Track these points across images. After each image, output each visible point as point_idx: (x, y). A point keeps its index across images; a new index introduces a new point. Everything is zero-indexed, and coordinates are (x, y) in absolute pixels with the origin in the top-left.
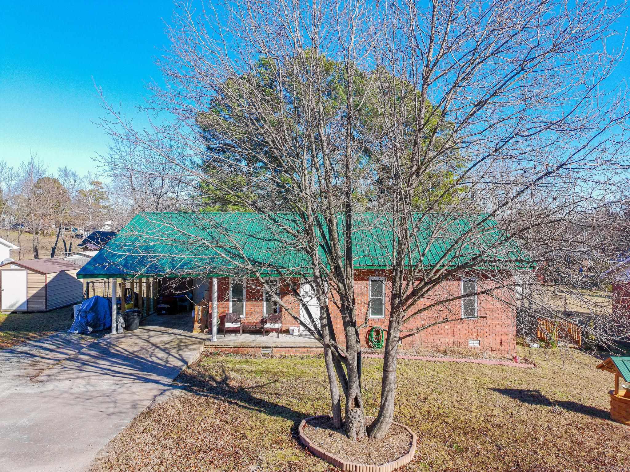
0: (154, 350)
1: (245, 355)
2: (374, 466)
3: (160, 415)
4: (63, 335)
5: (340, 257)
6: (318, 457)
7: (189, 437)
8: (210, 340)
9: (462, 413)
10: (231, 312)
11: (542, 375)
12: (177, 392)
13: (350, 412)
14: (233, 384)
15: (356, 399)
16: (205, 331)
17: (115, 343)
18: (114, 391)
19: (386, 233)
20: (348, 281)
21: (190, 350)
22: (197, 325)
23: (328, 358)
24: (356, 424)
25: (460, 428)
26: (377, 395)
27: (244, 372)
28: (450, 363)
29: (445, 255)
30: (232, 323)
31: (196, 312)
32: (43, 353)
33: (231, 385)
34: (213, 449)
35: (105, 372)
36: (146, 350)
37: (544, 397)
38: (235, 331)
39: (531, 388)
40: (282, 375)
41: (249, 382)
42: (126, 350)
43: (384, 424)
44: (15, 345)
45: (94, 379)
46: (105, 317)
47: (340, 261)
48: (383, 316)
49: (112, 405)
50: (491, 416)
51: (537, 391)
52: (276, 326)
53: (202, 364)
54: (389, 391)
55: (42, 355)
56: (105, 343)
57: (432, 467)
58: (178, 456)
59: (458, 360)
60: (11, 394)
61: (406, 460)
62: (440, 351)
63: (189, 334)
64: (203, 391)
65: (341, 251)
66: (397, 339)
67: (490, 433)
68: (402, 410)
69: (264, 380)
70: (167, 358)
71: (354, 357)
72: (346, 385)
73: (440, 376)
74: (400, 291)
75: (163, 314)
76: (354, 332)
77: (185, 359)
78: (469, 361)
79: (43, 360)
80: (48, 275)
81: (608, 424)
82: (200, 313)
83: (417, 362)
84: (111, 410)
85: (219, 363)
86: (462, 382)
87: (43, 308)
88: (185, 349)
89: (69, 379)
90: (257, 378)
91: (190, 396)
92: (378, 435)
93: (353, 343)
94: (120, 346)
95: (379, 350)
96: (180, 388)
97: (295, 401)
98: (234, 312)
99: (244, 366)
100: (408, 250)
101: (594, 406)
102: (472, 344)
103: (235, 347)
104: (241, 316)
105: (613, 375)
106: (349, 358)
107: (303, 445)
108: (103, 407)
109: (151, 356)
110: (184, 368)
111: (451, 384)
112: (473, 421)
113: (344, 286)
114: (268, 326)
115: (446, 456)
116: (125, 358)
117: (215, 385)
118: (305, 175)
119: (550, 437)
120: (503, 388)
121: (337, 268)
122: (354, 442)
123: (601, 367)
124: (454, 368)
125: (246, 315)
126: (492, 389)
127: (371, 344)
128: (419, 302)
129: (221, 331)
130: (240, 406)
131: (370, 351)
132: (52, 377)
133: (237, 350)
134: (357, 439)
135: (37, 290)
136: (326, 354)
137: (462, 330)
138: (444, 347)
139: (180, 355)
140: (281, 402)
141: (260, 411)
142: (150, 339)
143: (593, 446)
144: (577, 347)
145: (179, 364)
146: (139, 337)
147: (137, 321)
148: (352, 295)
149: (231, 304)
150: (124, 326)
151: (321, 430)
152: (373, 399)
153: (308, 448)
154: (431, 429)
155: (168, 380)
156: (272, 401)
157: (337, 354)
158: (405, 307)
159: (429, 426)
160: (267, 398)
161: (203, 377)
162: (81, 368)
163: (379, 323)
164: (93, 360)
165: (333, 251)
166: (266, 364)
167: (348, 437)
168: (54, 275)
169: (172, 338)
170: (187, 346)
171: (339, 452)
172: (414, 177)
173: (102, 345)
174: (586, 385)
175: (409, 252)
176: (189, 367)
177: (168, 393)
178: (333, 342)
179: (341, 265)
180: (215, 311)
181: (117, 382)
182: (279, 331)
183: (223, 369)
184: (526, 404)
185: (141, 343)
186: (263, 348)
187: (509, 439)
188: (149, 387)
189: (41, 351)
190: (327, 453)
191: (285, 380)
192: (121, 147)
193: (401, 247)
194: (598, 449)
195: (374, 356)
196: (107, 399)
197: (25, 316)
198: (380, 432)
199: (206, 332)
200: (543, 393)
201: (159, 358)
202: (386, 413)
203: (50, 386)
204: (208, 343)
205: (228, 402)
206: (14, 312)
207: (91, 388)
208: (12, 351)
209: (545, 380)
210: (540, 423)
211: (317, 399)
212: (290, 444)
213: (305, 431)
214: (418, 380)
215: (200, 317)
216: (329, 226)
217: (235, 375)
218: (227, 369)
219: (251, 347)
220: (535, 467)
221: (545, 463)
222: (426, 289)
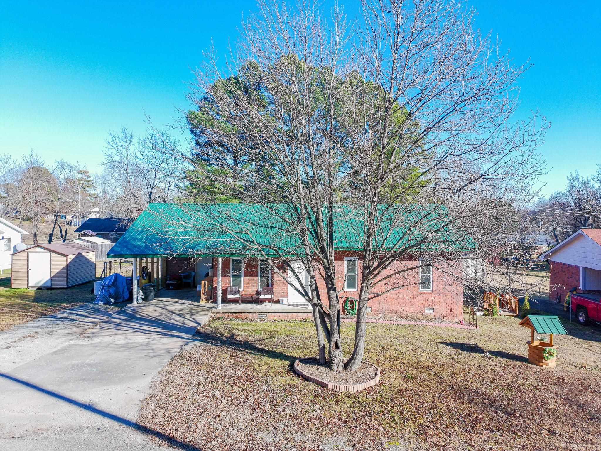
0: (171, 315)
1: (244, 319)
2: (350, 386)
3: (189, 357)
4: (91, 306)
5: (325, 240)
6: (310, 381)
7: (214, 370)
8: (216, 308)
9: (415, 357)
10: (232, 286)
11: (481, 334)
12: (198, 343)
13: (332, 352)
14: (239, 338)
15: (336, 344)
16: (210, 301)
17: (138, 310)
18: (149, 343)
19: (359, 223)
20: (330, 257)
21: (201, 315)
22: (203, 296)
23: (316, 314)
24: (336, 361)
25: (413, 366)
26: (351, 346)
27: (246, 331)
28: (409, 326)
29: (401, 239)
30: (233, 294)
31: (202, 286)
32: (80, 318)
33: (238, 339)
34: (234, 377)
35: (136, 330)
36: (165, 315)
37: (480, 348)
38: (235, 301)
39: (471, 342)
40: (276, 333)
41: (252, 338)
42: (149, 316)
43: (357, 360)
44: (54, 313)
45: (130, 336)
46: (123, 292)
47: (324, 243)
48: (356, 289)
49: (151, 351)
50: (437, 359)
51: (476, 345)
52: (268, 297)
53: (211, 325)
54: (360, 337)
55: (80, 320)
56: (129, 310)
57: (391, 387)
58: (210, 380)
59: (416, 323)
60: (70, 345)
61: (373, 383)
62: (402, 318)
63: (197, 304)
64: (217, 343)
65: (325, 235)
66: (367, 299)
67: (435, 369)
68: (370, 355)
69: (262, 336)
70: (183, 321)
71: (335, 313)
72: (329, 334)
73: (401, 334)
74: (369, 264)
75: (171, 289)
76: (335, 295)
77: (198, 321)
78: (425, 324)
79: (82, 323)
80: (69, 257)
81: (524, 365)
82: (206, 287)
83: (383, 325)
84: (152, 354)
85: (225, 325)
86: (417, 338)
87: (65, 285)
88: (197, 315)
89: (110, 335)
90: (257, 335)
91: (208, 346)
92: (353, 368)
93: (334, 303)
94: (143, 312)
95: (353, 316)
96: (199, 340)
97: (288, 349)
98: (233, 286)
99: (245, 327)
100: (375, 234)
101: (517, 354)
102: (428, 311)
103: (236, 313)
104: (239, 289)
105: (530, 330)
106: (332, 313)
107: (298, 374)
108: (145, 352)
109: (170, 320)
110: (199, 328)
111: (409, 339)
112: (423, 362)
113: (328, 261)
114: (262, 297)
115: (401, 381)
116: (150, 321)
117: (226, 339)
118: (299, 180)
119: (479, 372)
120: (449, 342)
121: (322, 249)
122: (335, 373)
123: (521, 324)
124: (412, 329)
125: (243, 288)
126: (440, 343)
127: (346, 311)
128: (383, 272)
129: (225, 301)
130: (247, 352)
131: (346, 317)
132: (96, 334)
133: (237, 315)
134: (337, 371)
135: (59, 269)
136: (314, 311)
137: (419, 300)
138: (405, 314)
139: (193, 319)
140: (279, 350)
141: (263, 356)
142: (166, 307)
143: (509, 377)
144: (515, 315)
145: (195, 325)
146: (156, 306)
147: (153, 294)
148: (333, 268)
149: (231, 279)
150: (143, 297)
151: (310, 366)
152: (349, 349)
153: (302, 376)
154: (392, 366)
155: (188, 335)
156: (271, 349)
157: (322, 311)
158: (372, 276)
159: (390, 364)
160: (267, 347)
161: (215, 334)
162: (116, 328)
163: (353, 294)
164: (124, 322)
165: (320, 235)
166: (262, 326)
167: (331, 369)
168: (73, 256)
169: (184, 307)
170: (197, 312)
171: (324, 378)
172: (379, 181)
173: (128, 311)
174: (515, 340)
175: (375, 236)
176: (202, 327)
177: (190, 344)
178: (319, 301)
179: (325, 246)
180: (220, 284)
181: (149, 337)
182: (271, 301)
183: (229, 329)
184: (465, 352)
185: (160, 310)
186: (259, 314)
187: (448, 372)
188: (175, 340)
189: (78, 317)
190: (316, 378)
191: (280, 336)
192: (118, 141)
193: (370, 233)
194: (513, 379)
195: (349, 320)
196: (145, 348)
197: (50, 292)
198: (354, 365)
199: (211, 303)
200: (480, 345)
201: (177, 321)
202: (359, 352)
203: (97, 340)
204: (214, 310)
205: (238, 350)
206: (39, 289)
207: (129, 341)
208: (54, 317)
209: (483, 338)
210: (473, 364)
211: (305, 349)
212: (289, 374)
213: (298, 366)
214: (383, 337)
215: (206, 290)
216: (316, 217)
217: (239, 333)
218: (233, 329)
219: (249, 313)
220: (465, 389)
221: (472, 386)
222: (388, 262)
